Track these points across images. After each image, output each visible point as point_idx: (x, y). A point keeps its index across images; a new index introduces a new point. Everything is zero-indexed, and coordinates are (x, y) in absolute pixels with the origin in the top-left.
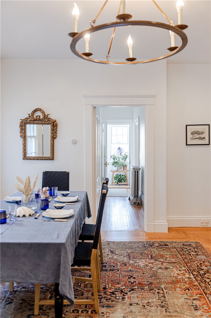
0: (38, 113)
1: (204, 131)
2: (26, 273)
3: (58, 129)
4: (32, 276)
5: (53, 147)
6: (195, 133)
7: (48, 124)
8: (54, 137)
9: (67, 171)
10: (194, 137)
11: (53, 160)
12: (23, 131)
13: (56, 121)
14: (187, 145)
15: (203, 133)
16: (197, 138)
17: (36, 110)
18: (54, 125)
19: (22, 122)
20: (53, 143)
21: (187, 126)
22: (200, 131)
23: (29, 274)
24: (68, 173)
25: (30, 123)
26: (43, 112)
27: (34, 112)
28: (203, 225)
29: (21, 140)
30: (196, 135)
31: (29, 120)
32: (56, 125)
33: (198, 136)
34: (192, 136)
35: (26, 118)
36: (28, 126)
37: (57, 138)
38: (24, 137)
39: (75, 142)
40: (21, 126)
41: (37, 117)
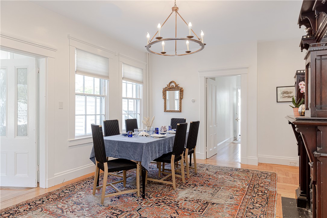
0: (173, 84)
1: (292, 91)
2: (130, 155)
3: (184, 93)
4: (133, 157)
5: (181, 104)
6: (285, 93)
7: (178, 90)
8: (181, 98)
9: (185, 119)
10: (284, 96)
11: (181, 112)
12: (164, 95)
13: (182, 88)
14: (277, 102)
15: (291, 93)
16: (286, 97)
17: (171, 82)
18: (181, 91)
19: (164, 90)
20: (181, 102)
21: (277, 87)
22: (289, 91)
23: (132, 156)
24: (185, 120)
25: (168, 90)
26: (175, 83)
27: (170, 84)
28: (291, 164)
29: (163, 100)
30: (285, 94)
31: (167, 88)
32: (183, 91)
33: (287, 95)
34: (282, 95)
35: (166, 87)
36: (167, 92)
37: (183, 99)
38: (165, 99)
39: (194, 101)
40: (163, 92)
41: (172, 86)
